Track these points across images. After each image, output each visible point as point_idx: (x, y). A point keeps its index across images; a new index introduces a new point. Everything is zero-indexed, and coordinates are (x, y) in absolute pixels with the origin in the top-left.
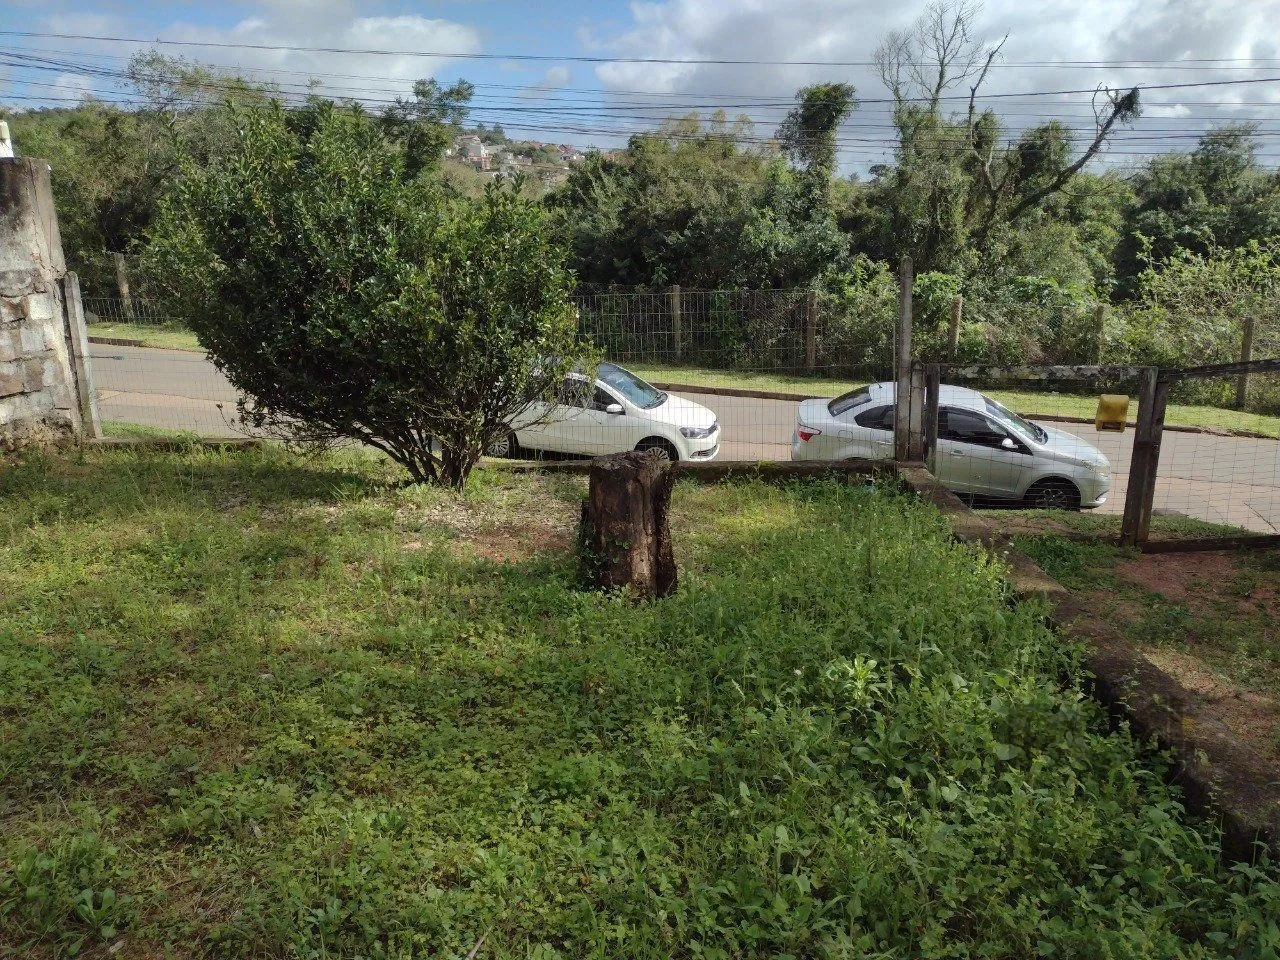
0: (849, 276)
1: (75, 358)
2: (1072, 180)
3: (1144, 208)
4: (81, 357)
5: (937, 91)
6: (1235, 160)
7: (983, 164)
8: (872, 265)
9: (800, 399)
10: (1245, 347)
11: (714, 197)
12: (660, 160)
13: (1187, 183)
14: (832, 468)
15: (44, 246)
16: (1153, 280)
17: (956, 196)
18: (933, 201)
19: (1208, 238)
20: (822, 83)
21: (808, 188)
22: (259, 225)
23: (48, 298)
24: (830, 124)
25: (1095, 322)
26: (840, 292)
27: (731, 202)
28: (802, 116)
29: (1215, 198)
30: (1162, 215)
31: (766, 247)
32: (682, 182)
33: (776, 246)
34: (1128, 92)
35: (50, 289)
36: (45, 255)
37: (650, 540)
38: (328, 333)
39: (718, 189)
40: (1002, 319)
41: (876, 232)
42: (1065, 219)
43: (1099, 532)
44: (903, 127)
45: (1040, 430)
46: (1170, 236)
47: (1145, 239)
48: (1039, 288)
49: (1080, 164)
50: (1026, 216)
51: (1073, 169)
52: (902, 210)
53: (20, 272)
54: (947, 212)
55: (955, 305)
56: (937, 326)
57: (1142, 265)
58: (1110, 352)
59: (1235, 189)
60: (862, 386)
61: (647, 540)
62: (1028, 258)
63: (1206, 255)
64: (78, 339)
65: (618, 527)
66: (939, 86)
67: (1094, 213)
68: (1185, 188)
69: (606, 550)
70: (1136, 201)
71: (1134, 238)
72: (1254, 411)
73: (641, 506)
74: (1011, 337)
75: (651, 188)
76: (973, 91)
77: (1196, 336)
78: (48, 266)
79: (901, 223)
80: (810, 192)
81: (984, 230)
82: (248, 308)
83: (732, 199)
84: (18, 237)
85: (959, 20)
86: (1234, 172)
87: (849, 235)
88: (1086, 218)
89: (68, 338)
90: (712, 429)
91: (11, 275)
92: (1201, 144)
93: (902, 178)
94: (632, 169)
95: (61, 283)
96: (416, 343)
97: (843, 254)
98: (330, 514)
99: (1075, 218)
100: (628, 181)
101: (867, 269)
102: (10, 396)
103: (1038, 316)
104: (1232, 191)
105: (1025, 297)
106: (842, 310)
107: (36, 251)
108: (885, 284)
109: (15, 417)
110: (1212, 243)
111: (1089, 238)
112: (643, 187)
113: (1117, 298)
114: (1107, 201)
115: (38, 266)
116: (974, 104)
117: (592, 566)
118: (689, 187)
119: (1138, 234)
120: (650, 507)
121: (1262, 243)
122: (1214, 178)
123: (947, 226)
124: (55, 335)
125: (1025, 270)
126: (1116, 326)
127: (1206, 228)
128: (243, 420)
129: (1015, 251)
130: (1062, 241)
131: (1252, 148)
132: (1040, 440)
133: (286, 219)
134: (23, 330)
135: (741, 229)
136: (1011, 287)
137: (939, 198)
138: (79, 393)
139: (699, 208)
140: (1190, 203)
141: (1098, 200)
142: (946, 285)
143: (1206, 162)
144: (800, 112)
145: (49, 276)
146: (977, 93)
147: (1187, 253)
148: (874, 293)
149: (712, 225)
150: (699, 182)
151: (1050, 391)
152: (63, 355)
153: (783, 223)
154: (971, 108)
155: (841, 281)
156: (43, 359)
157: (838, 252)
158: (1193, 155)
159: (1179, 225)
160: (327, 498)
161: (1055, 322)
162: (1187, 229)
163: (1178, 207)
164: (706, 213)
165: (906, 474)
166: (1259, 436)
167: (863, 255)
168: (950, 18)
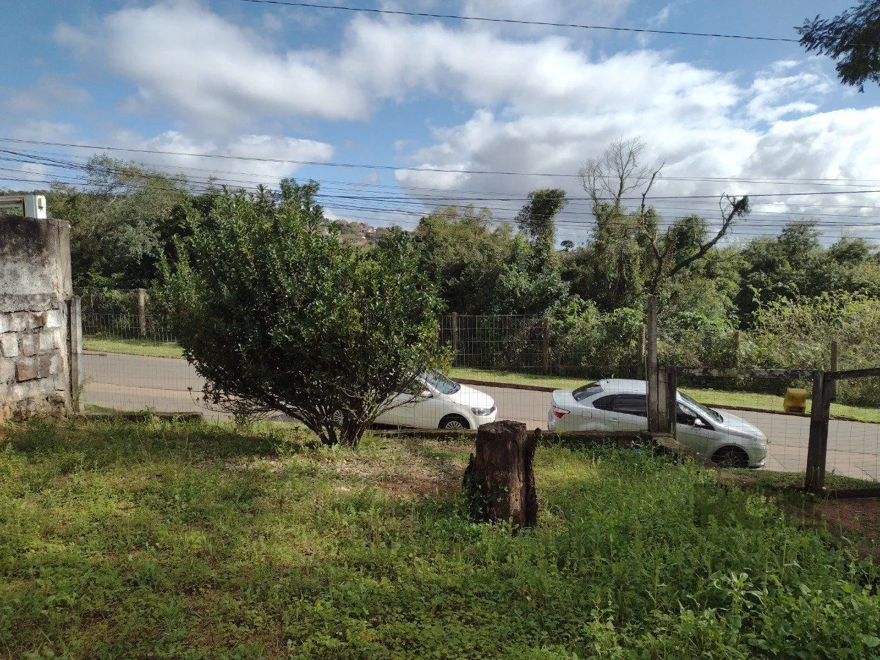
0: (568, 309)
1: (72, 354)
2: (710, 251)
3: (752, 271)
4: (76, 354)
5: (619, 195)
6: (806, 243)
7: (652, 240)
8: (584, 303)
9: (550, 390)
10: (834, 360)
11: (479, 257)
12: (443, 233)
13: (777, 256)
14: (606, 437)
15: (61, 278)
16: (763, 316)
17: (635, 260)
18: (620, 263)
19: (795, 291)
20: (544, 189)
21: (539, 252)
22: (244, 265)
23: (59, 313)
24: (551, 213)
25: (734, 344)
26: (563, 319)
27: (489, 260)
28: (532, 209)
29: (796, 265)
30: (763, 275)
31: (514, 288)
32: (458, 247)
33: (520, 289)
34: (741, 198)
35: (61, 308)
36: (61, 283)
37: (522, 485)
38: (284, 338)
39: (481, 251)
40: (670, 339)
41: (583, 281)
42: (704, 276)
43: (781, 484)
44: (599, 216)
45: (717, 414)
46: (770, 289)
47: (755, 290)
48: (694, 319)
49: (714, 242)
50: (679, 273)
51: (710, 245)
52: (600, 267)
53: (43, 295)
54: (630, 270)
55: (641, 329)
56: (629, 343)
57: (755, 306)
58: (744, 363)
59: (807, 260)
60: (592, 382)
61: (519, 485)
62: (684, 301)
63: (795, 300)
64: (76, 342)
65: (500, 475)
66: (620, 193)
67: (722, 272)
68: (777, 259)
69: (491, 492)
70: (748, 266)
71: (748, 288)
72: (844, 403)
73: (516, 460)
74: (679, 351)
75: (436, 250)
76: (644, 195)
77: (800, 353)
78: (61, 291)
79: (600, 276)
80: (541, 255)
81: (655, 281)
82: (228, 320)
83: (490, 258)
84: (46, 271)
85: (631, 153)
86: (805, 249)
87: (569, 283)
88: (717, 276)
89: (69, 341)
90: (492, 409)
91: (38, 297)
92: (784, 231)
93: (599, 248)
94: (424, 238)
95: (69, 304)
96: (344, 345)
97: (565, 294)
98: (273, 467)
99: (711, 275)
100: (423, 245)
101: (580, 304)
102: (27, 381)
103: (695, 337)
104: (806, 261)
105: (686, 326)
106: (566, 330)
107: (55, 281)
108: (593, 316)
109: (28, 396)
110: (797, 293)
111: (720, 289)
112: (431, 248)
113: (743, 327)
114: (729, 265)
115: (55, 291)
116: (645, 203)
117: (481, 504)
118: (463, 250)
119: (751, 286)
120: (522, 460)
121: (830, 294)
122: (794, 251)
123: (630, 279)
124: (59, 337)
125: (683, 308)
126: (746, 346)
127: (793, 284)
128: (205, 398)
129: (675, 295)
130: (705, 290)
131: (815, 235)
132: (718, 420)
133: (262, 261)
134: (41, 334)
135: (497, 277)
136: (675, 319)
137: (624, 260)
138: (71, 379)
139: (469, 263)
140: (781, 268)
141: (724, 264)
142: (634, 316)
143: (788, 243)
144: (531, 206)
145: (61, 298)
146: (646, 196)
147: (784, 300)
148: (587, 320)
149: (478, 274)
150: (469, 247)
151: (707, 388)
152: (63, 352)
153: (524, 273)
154: (643, 206)
155: (565, 312)
156: (51, 355)
157: (561, 294)
158: (779, 238)
159: (775, 281)
160: (273, 454)
161: (707, 342)
162: (780, 284)
163: (773, 270)
164: (473, 266)
165: (661, 441)
166: (852, 420)
167: (578, 296)
168: (626, 151)
